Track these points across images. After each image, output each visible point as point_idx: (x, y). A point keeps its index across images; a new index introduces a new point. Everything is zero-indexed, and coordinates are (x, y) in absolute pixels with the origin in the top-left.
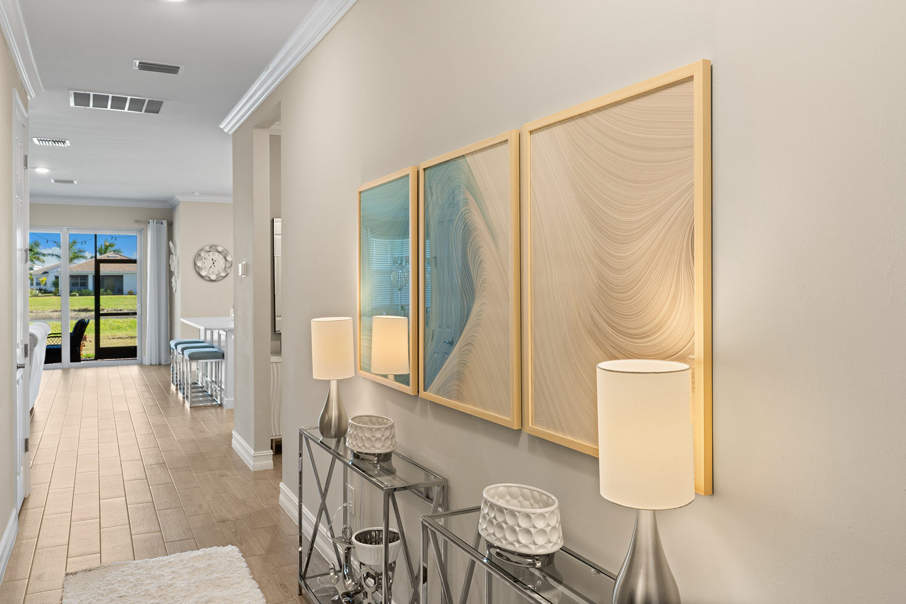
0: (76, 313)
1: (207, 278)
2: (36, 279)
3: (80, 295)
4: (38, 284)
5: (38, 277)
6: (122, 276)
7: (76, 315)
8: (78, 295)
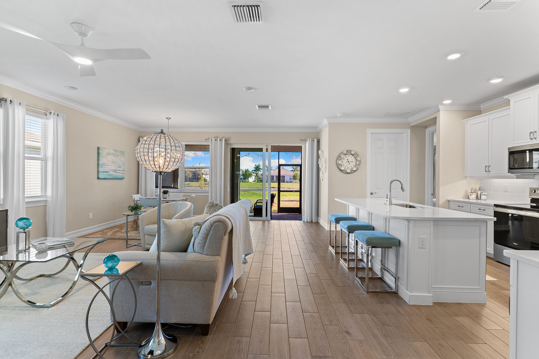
1: (344, 172)
6: (285, 176)
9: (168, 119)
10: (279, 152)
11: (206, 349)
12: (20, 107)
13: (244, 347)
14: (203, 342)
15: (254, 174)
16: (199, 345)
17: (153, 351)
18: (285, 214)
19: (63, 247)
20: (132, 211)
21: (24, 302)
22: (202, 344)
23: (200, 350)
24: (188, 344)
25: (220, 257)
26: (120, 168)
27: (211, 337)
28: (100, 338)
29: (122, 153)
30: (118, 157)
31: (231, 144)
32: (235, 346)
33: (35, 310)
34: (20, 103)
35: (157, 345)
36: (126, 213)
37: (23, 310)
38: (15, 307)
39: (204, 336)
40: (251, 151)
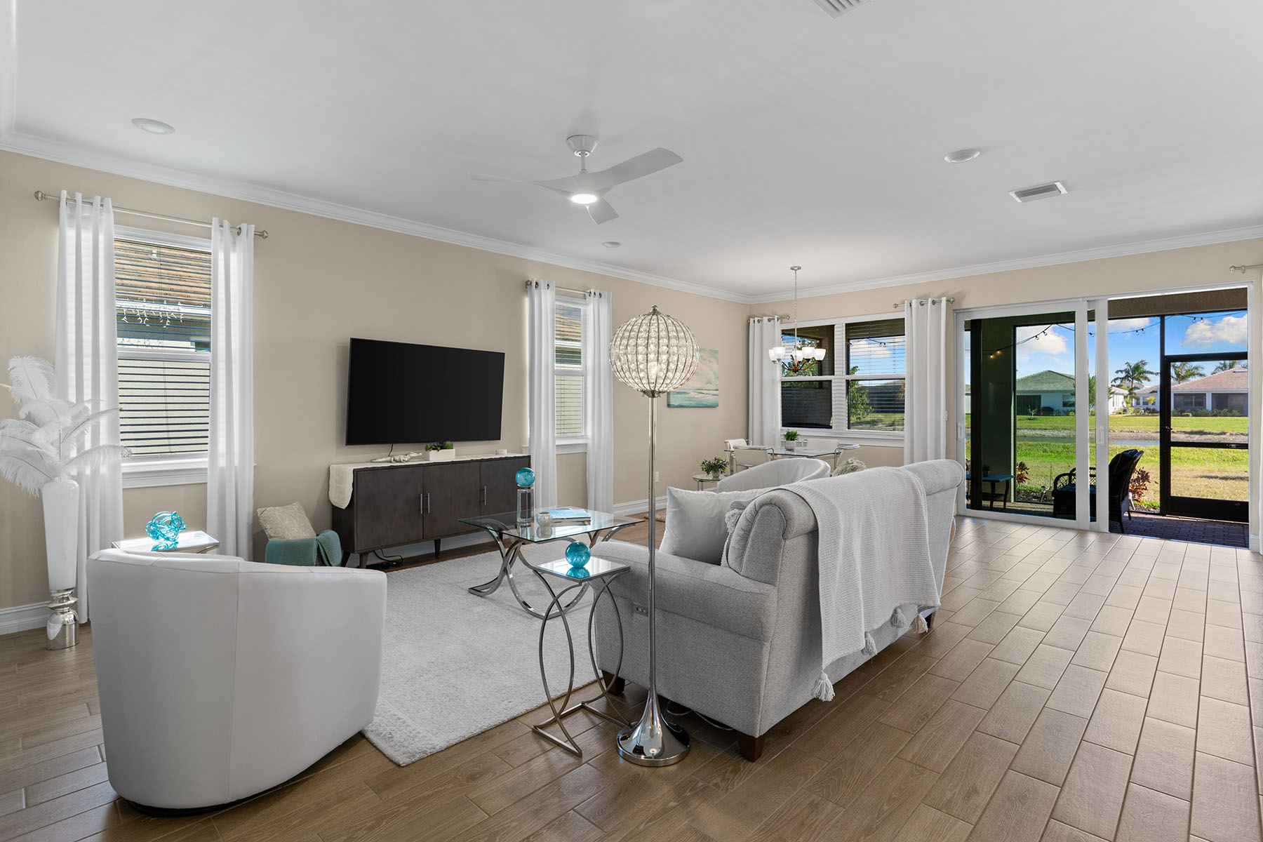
0: (1187, 435)
2: (1143, 398)
3: (1193, 416)
4: (1145, 403)
5: (1145, 396)
6: (1205, 394)
7: (1187, 437)
8: (1191, 415)
9: (796, 270)
10: (1162, 317)
11: (735, 788)
12: (549, 292)
13: (817, 823)
14: (735, 771)
15: (1118, 390)
16: (726, 772)
17: (643, 747)
18: (1195, 519)
19: (581, 523)
20: (708, 473)
21: (519, 601)
22: (732, 775)
23: (723, 784)
24: (707, 762)
25: (773, 587)
26: (709, 385)
27: (760, 768)
28: (582, 691)
29: (713, 353)
30: (704, 362)
31: (967, 311)
32: (799, 810)
33: (528, 618)
34: (548, 285)
35: (649, 738)
36: (699, 477)
37: (516, 613)
38: (511, 606)
39: (745, 761)
40: (1052, 324)
